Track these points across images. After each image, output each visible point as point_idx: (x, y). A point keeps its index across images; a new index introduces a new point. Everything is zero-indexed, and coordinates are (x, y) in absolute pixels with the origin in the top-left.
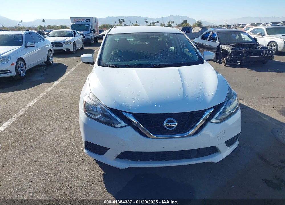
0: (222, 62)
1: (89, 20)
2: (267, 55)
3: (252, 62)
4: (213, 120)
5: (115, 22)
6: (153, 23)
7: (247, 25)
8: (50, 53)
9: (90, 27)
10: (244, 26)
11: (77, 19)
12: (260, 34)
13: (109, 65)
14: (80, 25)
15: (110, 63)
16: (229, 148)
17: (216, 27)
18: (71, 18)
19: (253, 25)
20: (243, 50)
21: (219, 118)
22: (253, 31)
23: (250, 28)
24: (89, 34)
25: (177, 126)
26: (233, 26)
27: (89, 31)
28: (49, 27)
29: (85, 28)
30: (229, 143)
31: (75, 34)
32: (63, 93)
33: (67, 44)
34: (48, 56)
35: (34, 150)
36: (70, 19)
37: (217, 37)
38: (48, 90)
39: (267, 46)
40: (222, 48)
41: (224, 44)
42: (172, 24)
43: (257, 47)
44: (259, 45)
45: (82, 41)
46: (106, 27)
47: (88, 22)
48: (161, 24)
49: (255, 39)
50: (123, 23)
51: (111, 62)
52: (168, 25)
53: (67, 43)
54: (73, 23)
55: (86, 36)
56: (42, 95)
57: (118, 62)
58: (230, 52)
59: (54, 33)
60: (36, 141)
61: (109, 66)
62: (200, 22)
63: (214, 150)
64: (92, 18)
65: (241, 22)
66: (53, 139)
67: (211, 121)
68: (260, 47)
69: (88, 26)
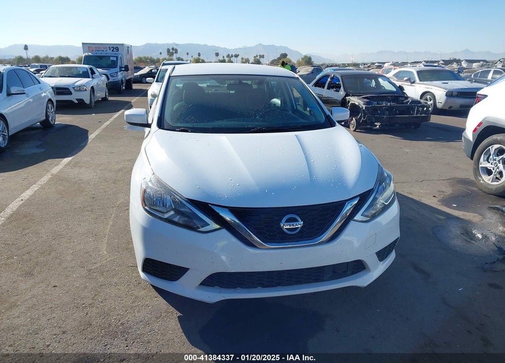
0: (349, 125)
1: (117, 49)
2: (421, 114)
3: (398, 125)
4: (358, 217)
5: (161, 53)
6: (228, 56)
7: (386, 65)
8: (50, 106)
9: (119, 61)
10: (381, 66)
11: (94, 46)
12: (409, 80)
13: (179, 127)
14: (101, 57)
15: (179, 125)
16: (381, 262)
17: (336, 66)
18: (83, 44)
19: (396, 65)
20: (382, 105)
21: (366, 214)
22: (396, 75)
23: (392, 69)
24: (117, 73)
25: (302, 227)
26: (364, 65)
27: (118, 69)
28: (37, 59)
29: (110, 63)
30: (382, 255)
31: (93, 73)
32: (84, 176)
33: (78, 91)
34: (47, 112)
35: (49, 270)
36: (81, 46)
37: (341, 83)
38: (55, 170)
39: (419, 100)
40: (349, 102)
41: (353, 95)
42: (261, 60)
43: (405, 101)
44: (407, 98)
45: (105, 86)
46: (144, 62)
47: (115, 52)
48: (242, 59)
49: (401, 88)
50: (175, 55)
51: (181, 123)
52: (255, 60)
53: (80, 89)
54: (86, 54)
55: (112, 76)
56: (45, 179)
57: (194, 122)
58: (362, 108)
59: (54, 71)
60: (49, 254)
61: (178, 130)
62: (308, 56)
63: (358, 267)
64: (122, 45)
65: (376, 60)
66: (80, 251)
67: (355, 218)
68: (409, 101)
69: (115, 59)
